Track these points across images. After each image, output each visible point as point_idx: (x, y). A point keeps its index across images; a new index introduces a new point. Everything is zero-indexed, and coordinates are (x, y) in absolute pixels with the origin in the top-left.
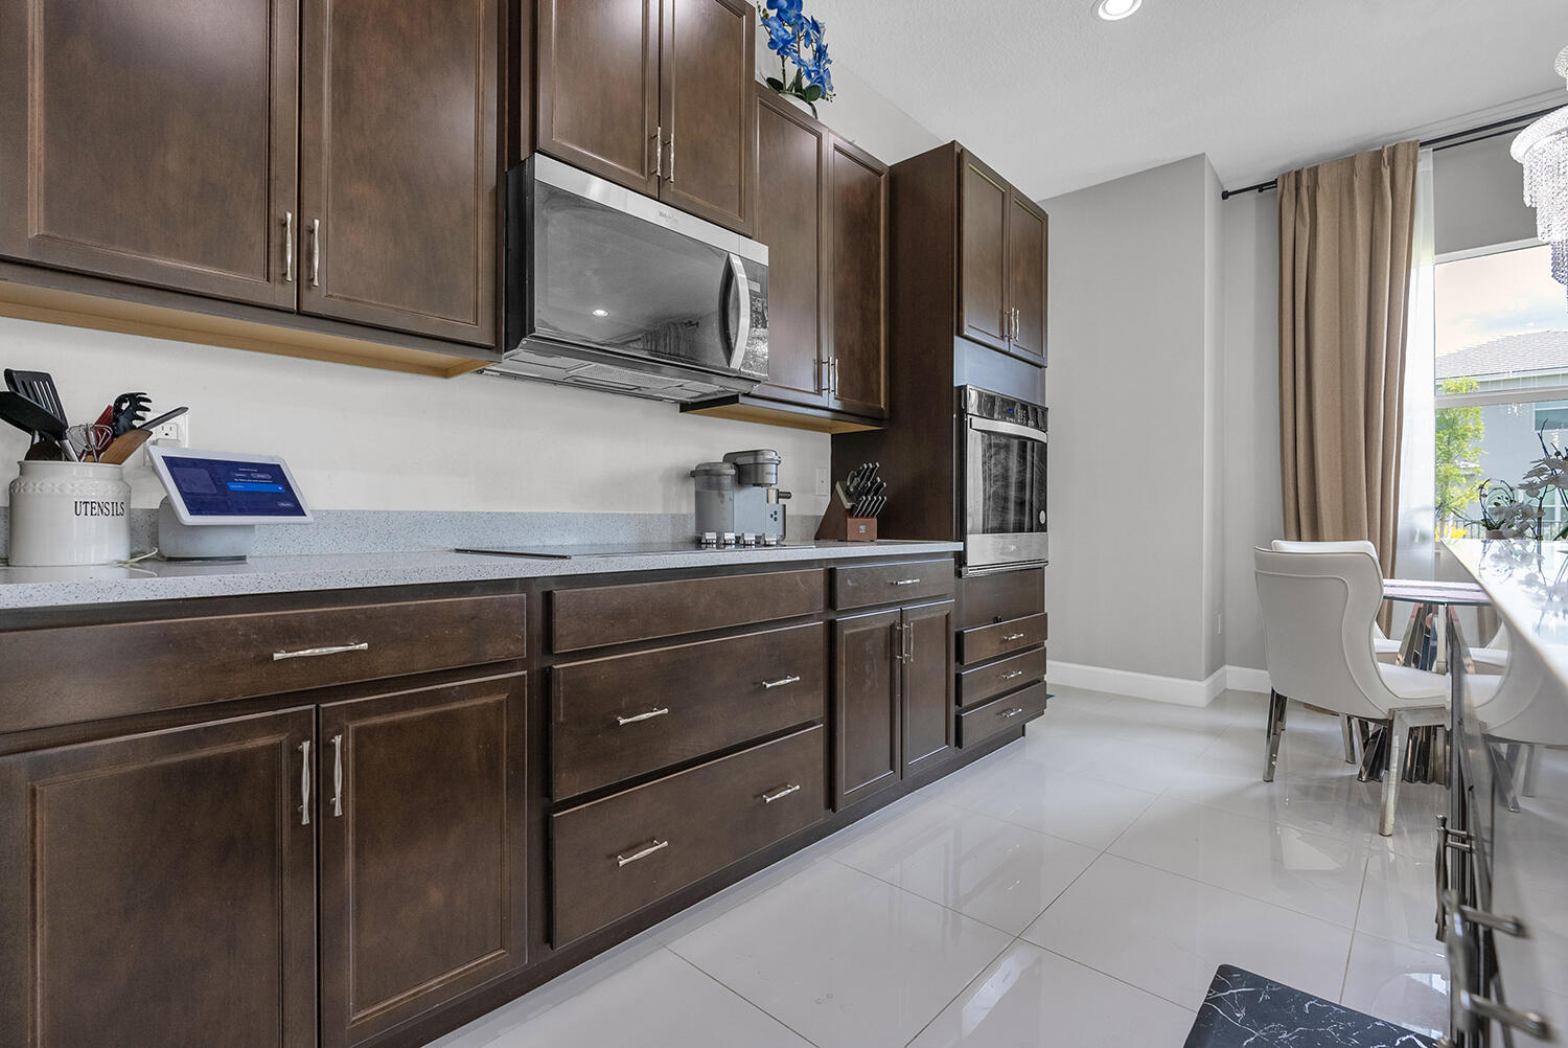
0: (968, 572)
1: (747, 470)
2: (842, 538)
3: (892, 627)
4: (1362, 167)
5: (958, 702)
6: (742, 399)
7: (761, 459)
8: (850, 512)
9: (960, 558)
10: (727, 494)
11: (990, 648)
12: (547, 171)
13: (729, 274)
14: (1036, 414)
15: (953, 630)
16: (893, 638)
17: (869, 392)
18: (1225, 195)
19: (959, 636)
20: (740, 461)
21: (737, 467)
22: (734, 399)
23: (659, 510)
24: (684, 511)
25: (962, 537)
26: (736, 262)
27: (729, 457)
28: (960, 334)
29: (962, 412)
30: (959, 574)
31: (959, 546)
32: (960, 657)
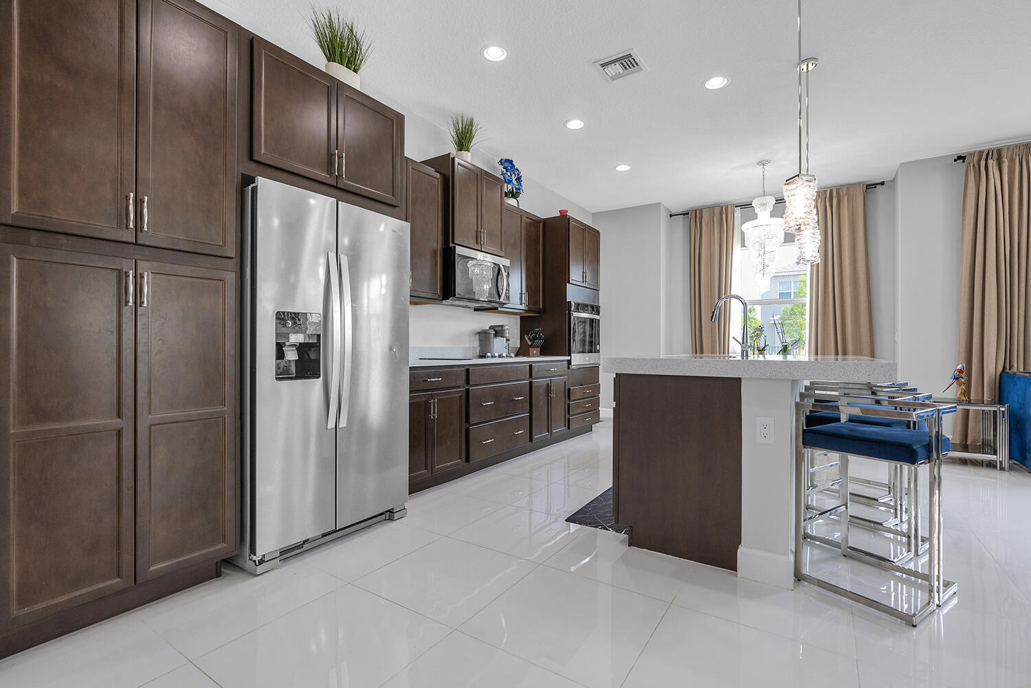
0: (572, 367)
1: (499, 331)
2: (527, 355)
3: (548, 385)
4: (717, 211)
5: (569, 413)
6: (499, 309)
7: (504, 328)
8: (531, 346)
9: (569, 362)
10: (492, 340)
11: (579, 395)
12: (460, 250)
13: (499, 269)
14: (595, 309)
15: (567, 388)
16: (548, 388)
17: (537, 303)
18: (671, 216)
19: (569, 390)
20: (496, 329)
21: (495, 331)
22: (497, 308)
23: (468, 346)
24: (475, 346)
25: (570, 355)
26: (502, 267)
27: (491, 327)
28: (569, 282)
29: (570, 310)
30: (569, 368)
31: (569, 358)
32: (569, 398)
